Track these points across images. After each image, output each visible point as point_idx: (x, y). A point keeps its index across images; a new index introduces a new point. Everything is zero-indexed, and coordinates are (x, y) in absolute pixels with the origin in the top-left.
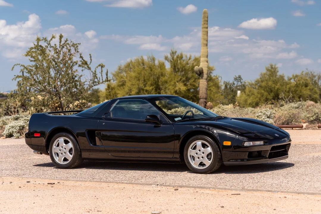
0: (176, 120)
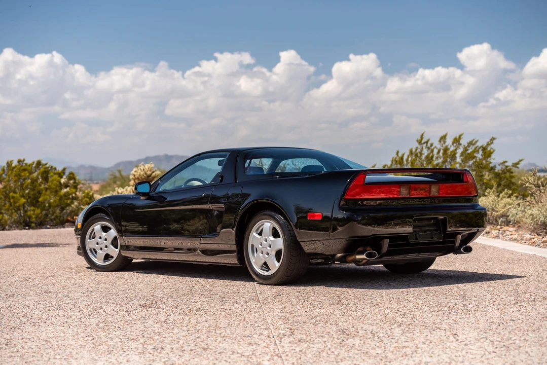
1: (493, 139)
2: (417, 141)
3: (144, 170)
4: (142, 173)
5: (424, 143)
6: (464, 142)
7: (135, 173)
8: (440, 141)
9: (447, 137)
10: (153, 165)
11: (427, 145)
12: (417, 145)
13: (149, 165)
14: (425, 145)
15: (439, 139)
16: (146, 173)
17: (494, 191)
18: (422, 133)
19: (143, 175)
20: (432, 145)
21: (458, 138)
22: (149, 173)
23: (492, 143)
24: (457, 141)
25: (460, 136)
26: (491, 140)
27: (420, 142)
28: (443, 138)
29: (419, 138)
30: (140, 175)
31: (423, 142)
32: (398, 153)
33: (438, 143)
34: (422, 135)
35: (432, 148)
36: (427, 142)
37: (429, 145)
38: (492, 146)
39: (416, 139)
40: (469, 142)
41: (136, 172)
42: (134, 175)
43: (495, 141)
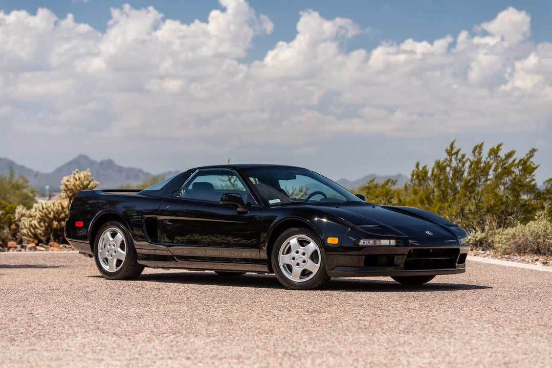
0: (270, 203)
1: (534, 150)
2: (447, 150)
3: (79, 179)
4: (78, 183)
5: (454, 154)
6: (502, 154)
7: (67, 183)
8: (474, 152)
9: (484, 147)
10: (89, 173)
11: (457, 156)
12: (446, 156)
13: (86, 173)
14: (455, 156)
15: (472, 150)
16: (82, 184)
17: (546, 214)
18: (452, 141)
19: (79, 186)
20: (463, 156)
21: (495, 148)
22: (85, 183)
23: (532, 156)
24: (494, 152)
25: (499, 146)
26: (531, 152)
27: (450, 153)
28: (478, 148)
29: (449, 148)
30: (74, 185)
31: (453, 152)
32: (418, 165)
33: (472, 154)
34: (453, 144)
35: (464, 160)
36: (457, 153)
37: (460, 156)
38: (531, 159)
39: (446, 149)
40: (506, 154)
41: (68, 181)
42: (66, 186)
43: (535, 154)
